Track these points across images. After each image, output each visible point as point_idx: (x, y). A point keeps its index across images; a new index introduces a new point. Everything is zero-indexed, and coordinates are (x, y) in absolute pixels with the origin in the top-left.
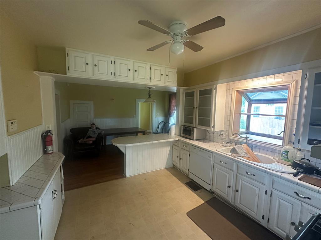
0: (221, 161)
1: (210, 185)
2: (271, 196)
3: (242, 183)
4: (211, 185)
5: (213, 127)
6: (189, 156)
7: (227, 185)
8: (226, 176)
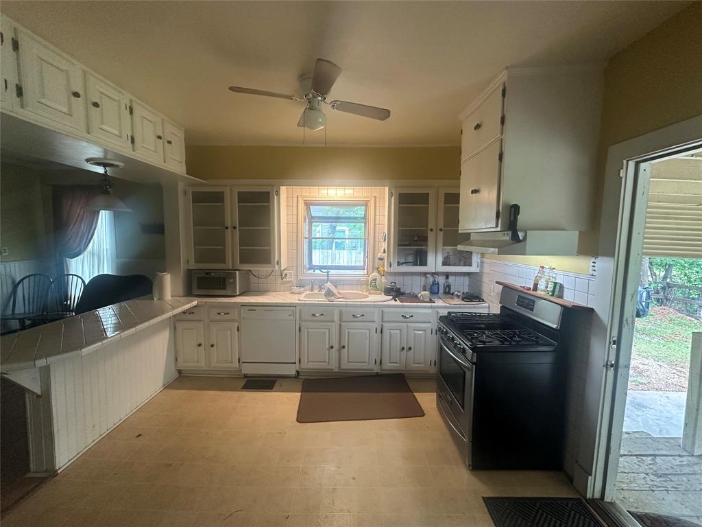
0: (313, 315)
1: (295, 363)
2: (382, 332)
3: (349, 332)
4: (298, 362)
5: (279, 263)
6: (238, 330)
7: (327, 346)
8: (325, 333)
